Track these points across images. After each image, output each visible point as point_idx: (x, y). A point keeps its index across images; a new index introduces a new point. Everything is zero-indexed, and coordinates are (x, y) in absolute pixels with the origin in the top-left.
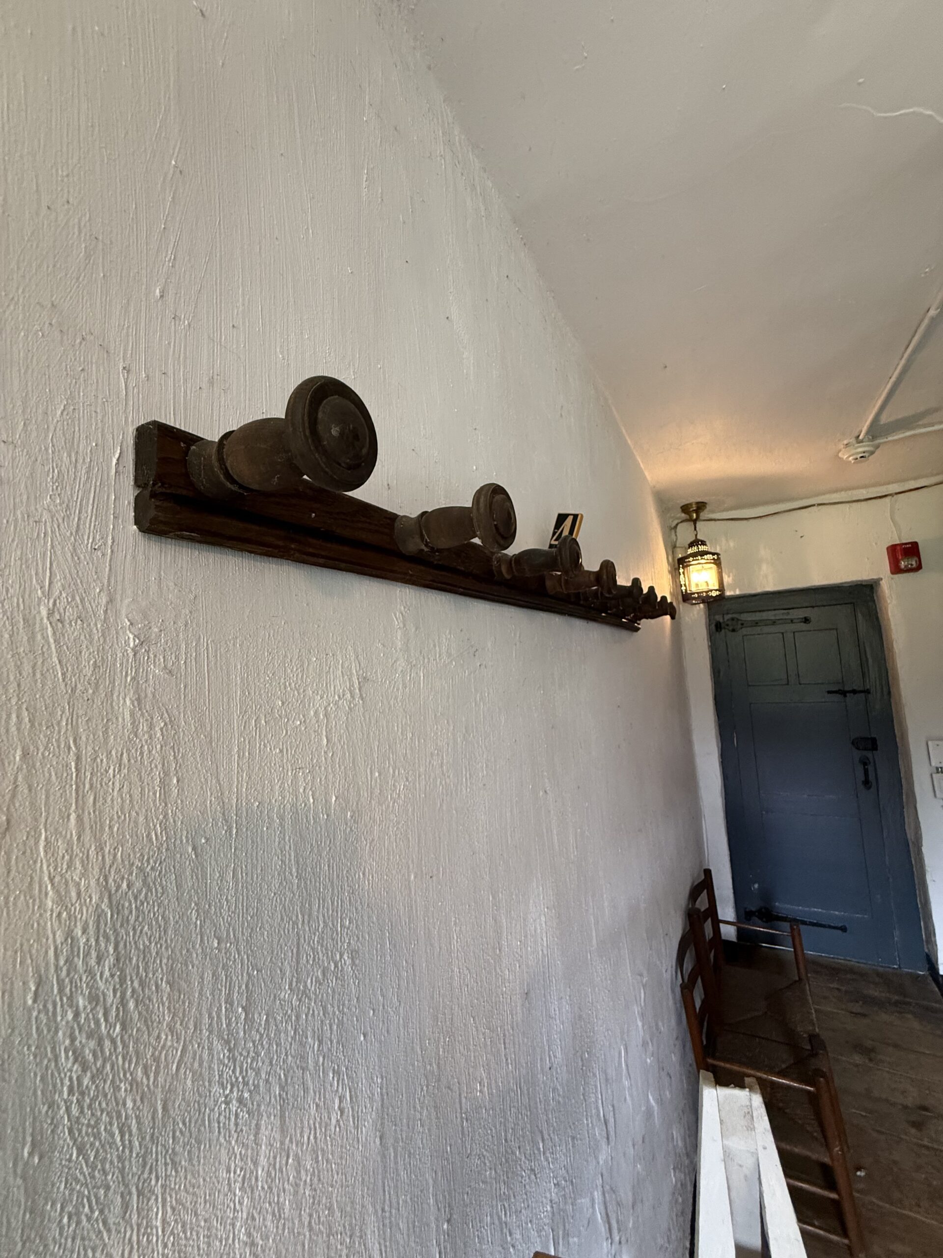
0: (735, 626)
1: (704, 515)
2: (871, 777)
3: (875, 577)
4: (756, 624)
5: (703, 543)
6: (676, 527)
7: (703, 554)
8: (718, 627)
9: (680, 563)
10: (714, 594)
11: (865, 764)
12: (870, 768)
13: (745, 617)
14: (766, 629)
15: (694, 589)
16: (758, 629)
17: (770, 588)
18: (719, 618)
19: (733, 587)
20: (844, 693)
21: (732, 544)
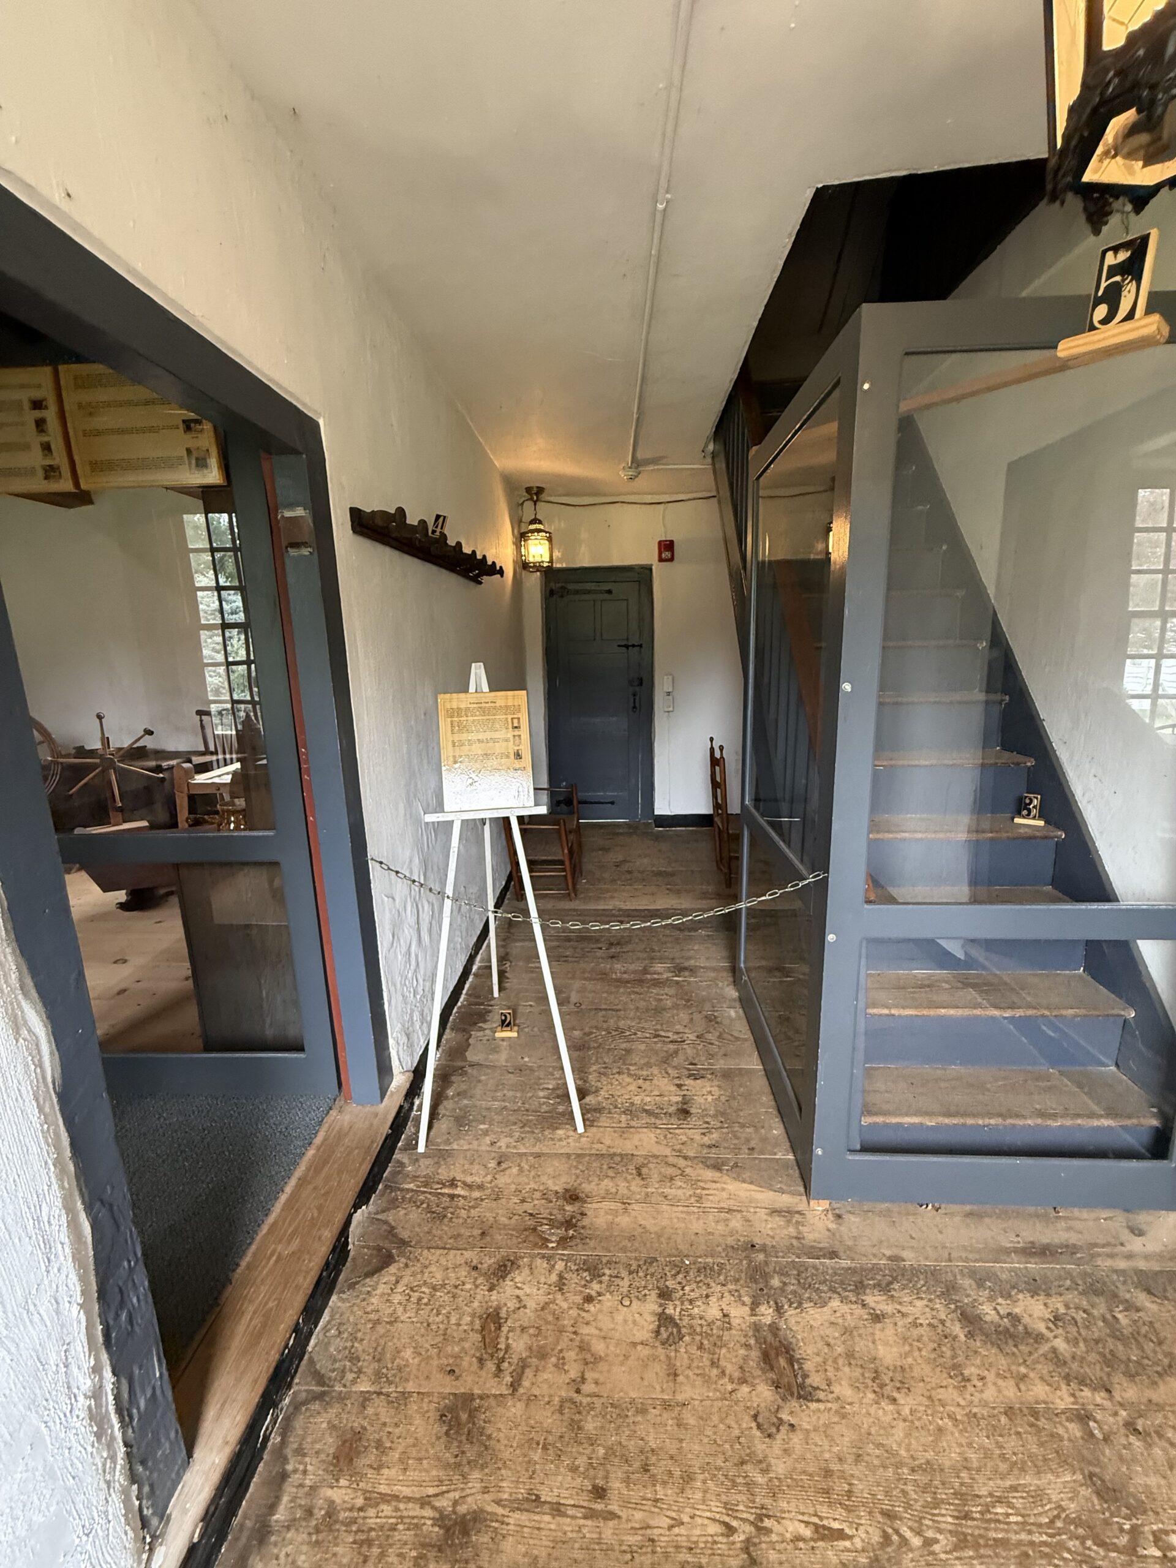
0: (563, 592)
1: (544, 496)
2: (637, 705)
3: (649, 563)
4: (577, 592)
5: (540, 522)
6: (522, 504)
7: (539, 531)
8: (552, 593)
9: (522, 537)
10: (545, 565)
11: (634, 695)
12: (637, 698)
13: (571, 586)
14: (584, 597)
15: (531, 559)
16: (577, 597)
17: (586, 564)
18: (552, 585)
19: (560, 560)
20: (627, 647)
21: (563, 525)
